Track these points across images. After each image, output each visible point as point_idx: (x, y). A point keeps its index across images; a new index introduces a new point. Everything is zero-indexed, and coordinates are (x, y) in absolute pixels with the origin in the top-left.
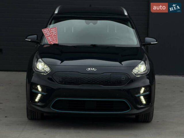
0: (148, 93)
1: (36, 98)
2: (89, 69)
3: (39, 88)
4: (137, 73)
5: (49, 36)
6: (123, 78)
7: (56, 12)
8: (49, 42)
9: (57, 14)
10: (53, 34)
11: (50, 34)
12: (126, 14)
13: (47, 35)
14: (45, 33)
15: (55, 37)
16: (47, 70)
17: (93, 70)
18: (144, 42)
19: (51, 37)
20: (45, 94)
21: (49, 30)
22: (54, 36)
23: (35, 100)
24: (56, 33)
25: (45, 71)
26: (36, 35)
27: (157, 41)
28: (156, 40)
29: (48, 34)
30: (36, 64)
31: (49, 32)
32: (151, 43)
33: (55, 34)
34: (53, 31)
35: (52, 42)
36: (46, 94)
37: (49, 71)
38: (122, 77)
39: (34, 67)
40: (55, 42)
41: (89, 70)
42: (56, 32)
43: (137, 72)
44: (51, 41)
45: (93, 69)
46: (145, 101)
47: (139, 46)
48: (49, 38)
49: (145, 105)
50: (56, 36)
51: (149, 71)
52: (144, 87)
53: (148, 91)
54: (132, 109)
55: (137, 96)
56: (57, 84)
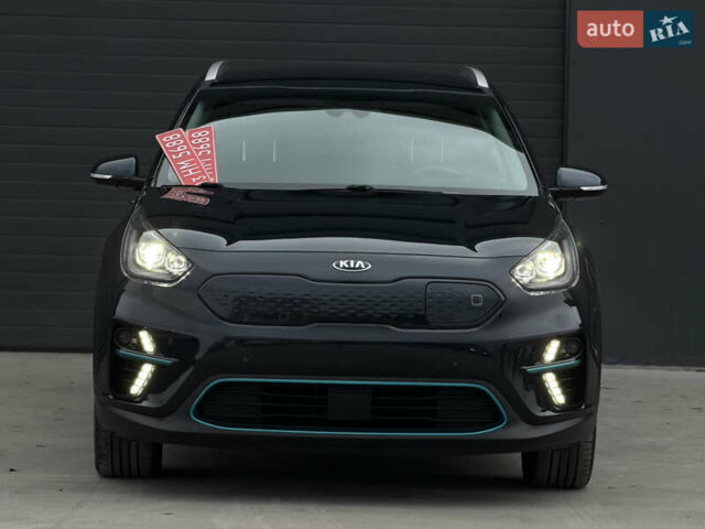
0: (572, 362)
1: (131, 383)
2: (343, 263)
3: (147, 341)
4: (531, 282)
5: (185, 157)
6: (476, 300)
7: (212, 75)
8: (184, 179)
9: (213, 83)
10: (198, 151)
11: (189, 149)
12: (482, 82)
13: (177, 154)
14: (167, 148)
15: (207, 162)
16: (176, 272)
17: (360, 267)
18: (556, 185)
19: (192, 162)
20: (168, 361)
21: (182, 137)
22: (204, 156)
23: (129, 391)
24: (211, 149)
25: (170, 273)
26: (133, 159)
27: (603, 183)
28: (599, 180)
29: (179, 149)
30: (134, 251)
31: (185, 143)
32: (584, 188)
33: (209, 152)
34: (200, 141)
35: (194, 180)
36: (174, 363)
37: (185, 273)
38: (472, 296)
39: (126, 263)
40: (207, 179)
41: (344, 267)
42: (210, 142)
43: (530, 278)
44: (191, 173)
45: (359, 262)
46: (564, 393)
47: (537, 194)
48: (185, 164)
49: (563, 408)
50: (211, 156)
51: (578, 277)
52: (557, 336)
53: (572, 355)
54: (510, 423)
55: (530, 369)
56: (217, 319)
